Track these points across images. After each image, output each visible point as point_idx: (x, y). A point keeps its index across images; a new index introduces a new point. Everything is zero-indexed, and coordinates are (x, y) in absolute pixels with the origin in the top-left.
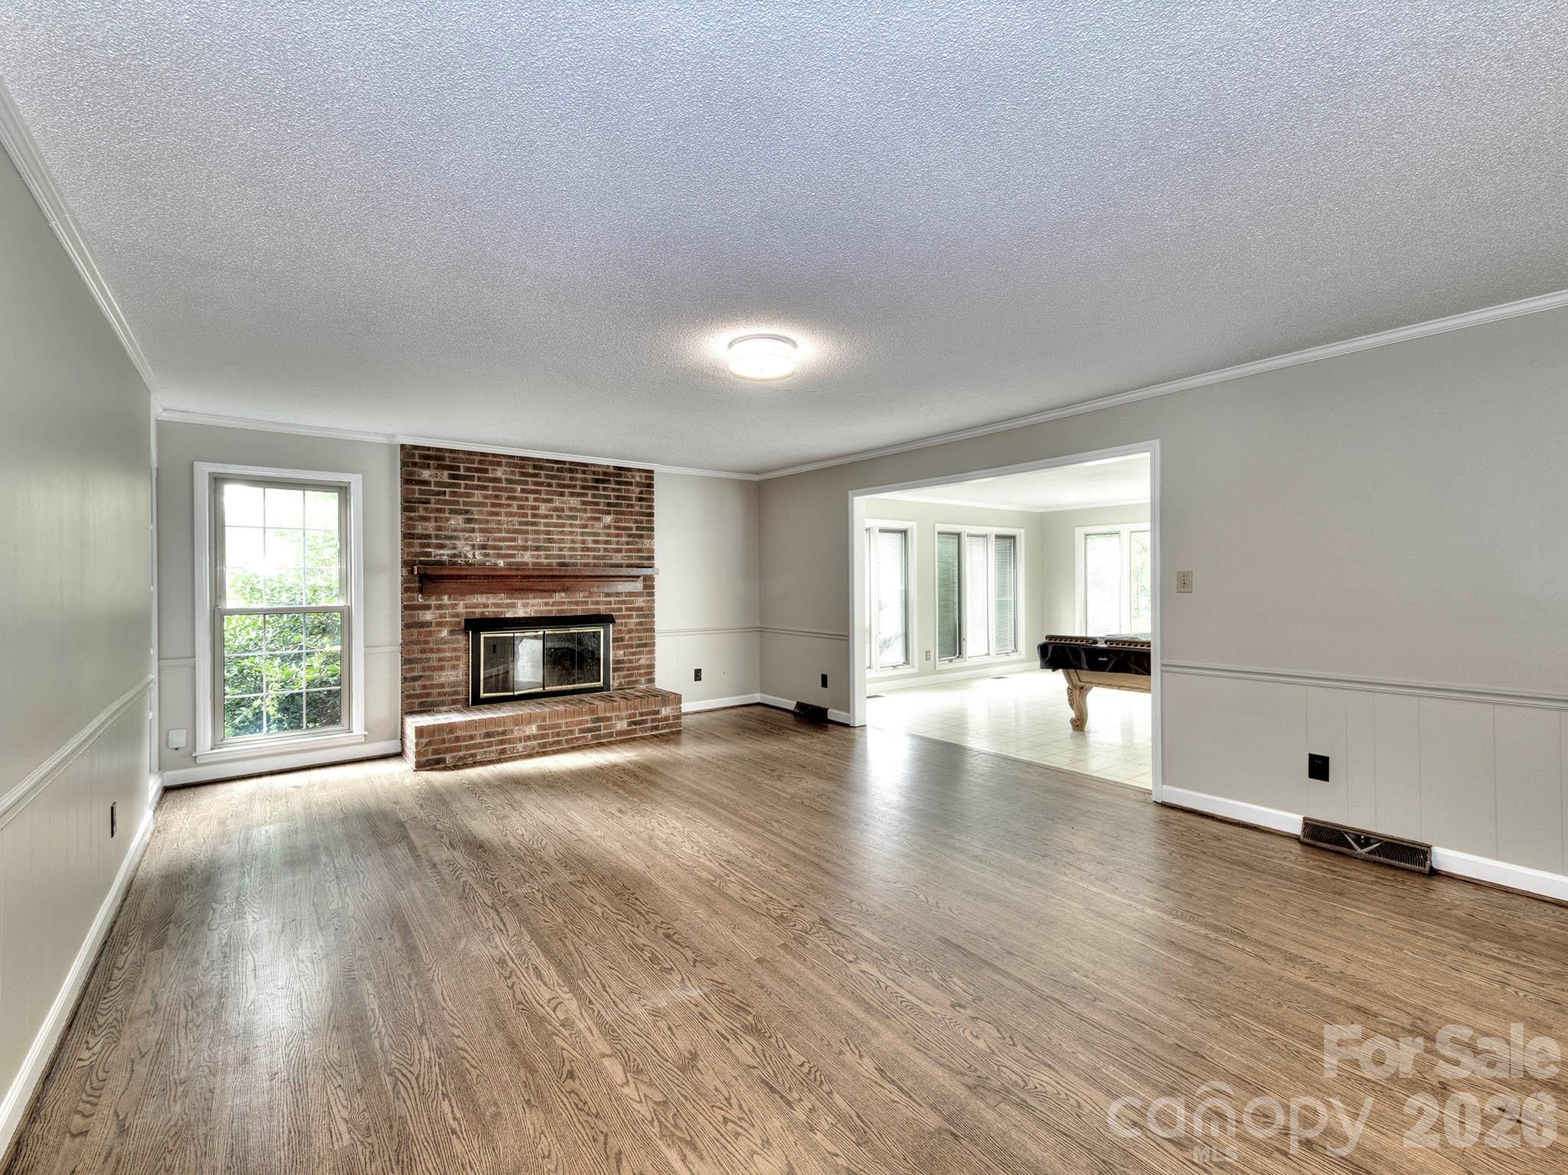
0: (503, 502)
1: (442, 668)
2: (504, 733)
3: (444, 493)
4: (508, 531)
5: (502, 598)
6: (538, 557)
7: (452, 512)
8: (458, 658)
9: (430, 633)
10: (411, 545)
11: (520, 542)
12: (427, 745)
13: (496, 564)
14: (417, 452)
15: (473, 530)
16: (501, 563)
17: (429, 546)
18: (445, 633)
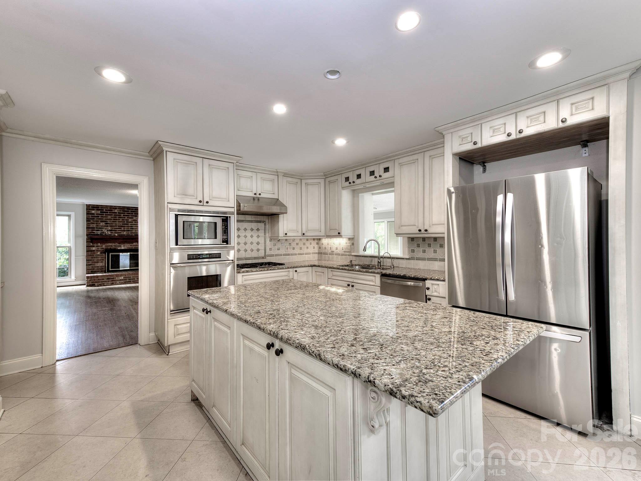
0: (117, 218)
1: (98, 262)
2: (113, 278)
3: (99, 217)
4: (118, 226)
5: (117, 244)
6: (129, 233)
7: (101, 221)
8: (103, 260)
9: (94, 253)
10: (89, 230)
11: (122, 229)
12: (90, 280)
13: (115, 235)
14: (90, 206)
15: (108, 226)
16: (116, 235)
17: (94, 230)
18: (99, 253)
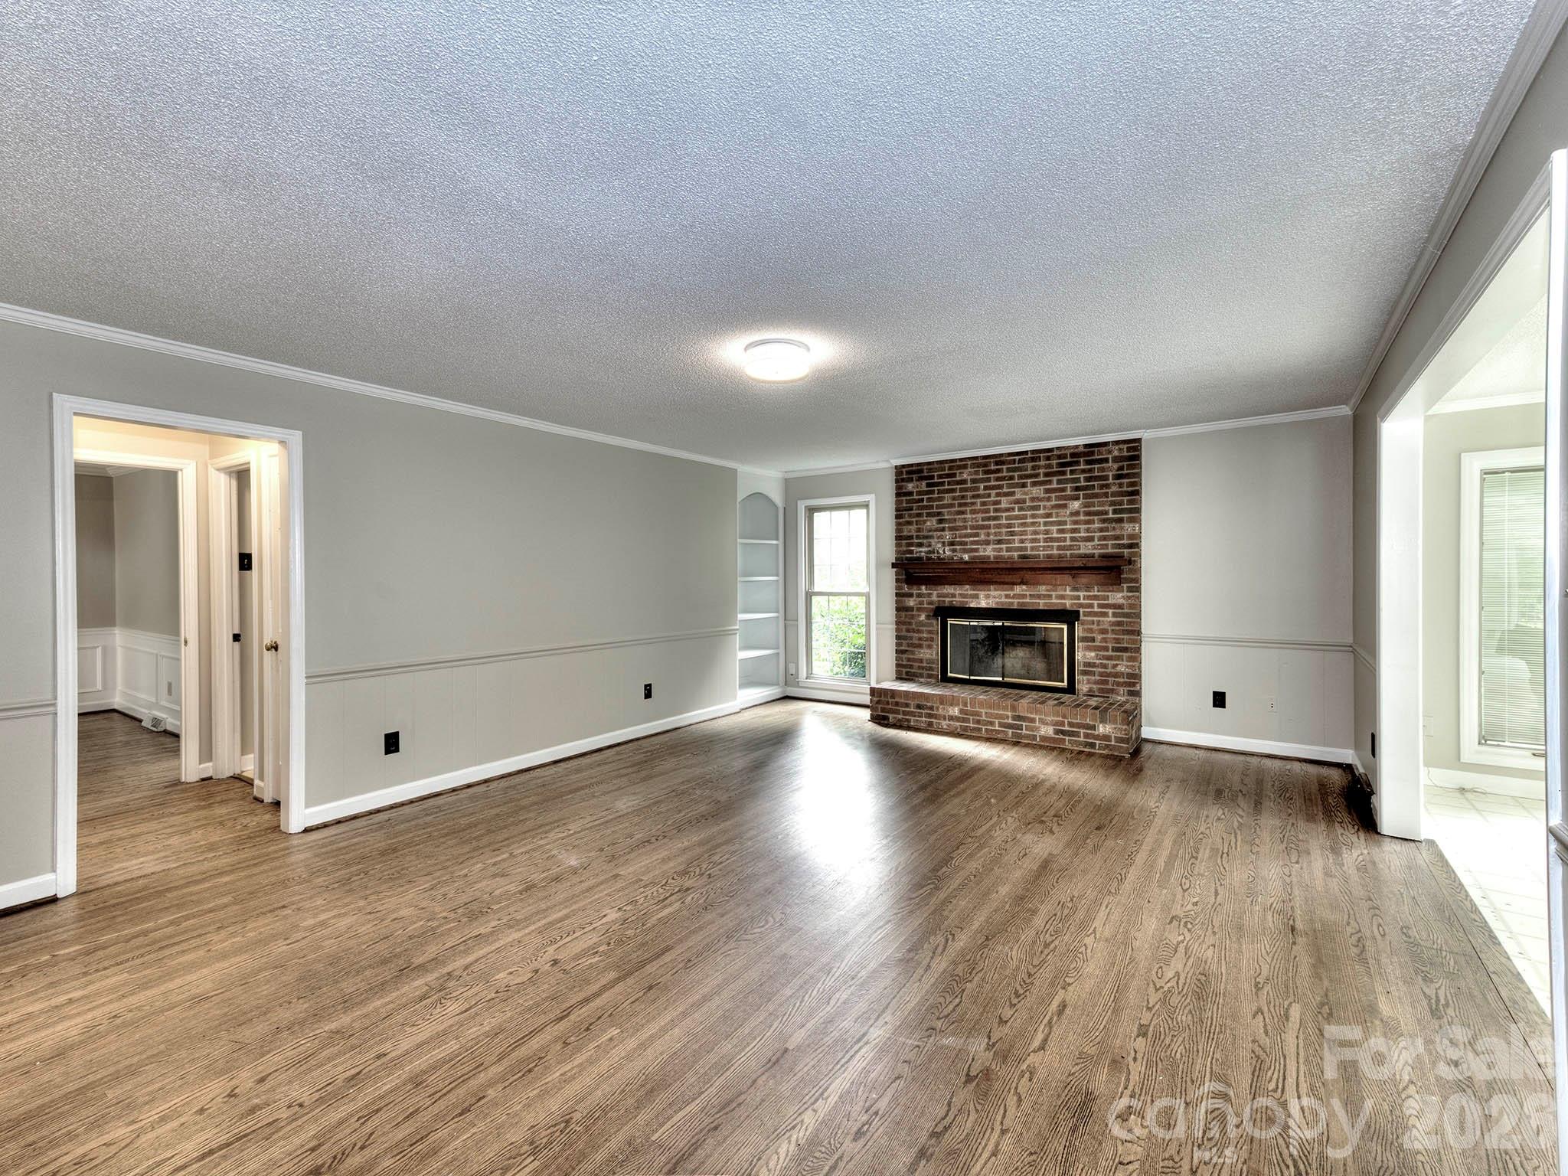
0: (969, 501)
1: (920, 646)
3: (922, 500)
4: (972, 527)
5: (967, 589)
6: (1001, 550)
7: (929, 515)
8: (932, 640)
9: (913, 617)
10: (900, 545)
11: (983, 537)
12: (880, 703)
13: (962, 558)
14: (904, 470)
15: (943, 530)
16: (966, 557)
17: (911, 545)
18: (923, 617)
